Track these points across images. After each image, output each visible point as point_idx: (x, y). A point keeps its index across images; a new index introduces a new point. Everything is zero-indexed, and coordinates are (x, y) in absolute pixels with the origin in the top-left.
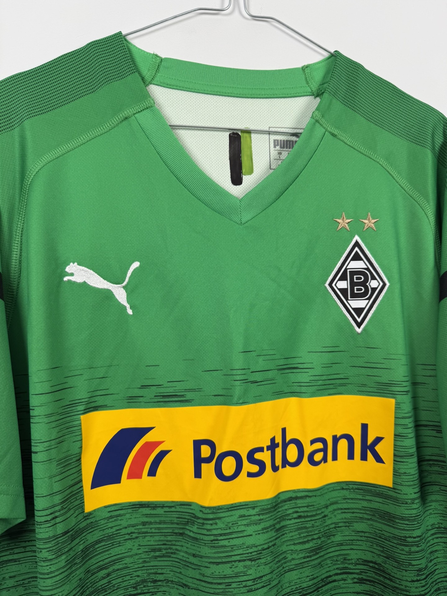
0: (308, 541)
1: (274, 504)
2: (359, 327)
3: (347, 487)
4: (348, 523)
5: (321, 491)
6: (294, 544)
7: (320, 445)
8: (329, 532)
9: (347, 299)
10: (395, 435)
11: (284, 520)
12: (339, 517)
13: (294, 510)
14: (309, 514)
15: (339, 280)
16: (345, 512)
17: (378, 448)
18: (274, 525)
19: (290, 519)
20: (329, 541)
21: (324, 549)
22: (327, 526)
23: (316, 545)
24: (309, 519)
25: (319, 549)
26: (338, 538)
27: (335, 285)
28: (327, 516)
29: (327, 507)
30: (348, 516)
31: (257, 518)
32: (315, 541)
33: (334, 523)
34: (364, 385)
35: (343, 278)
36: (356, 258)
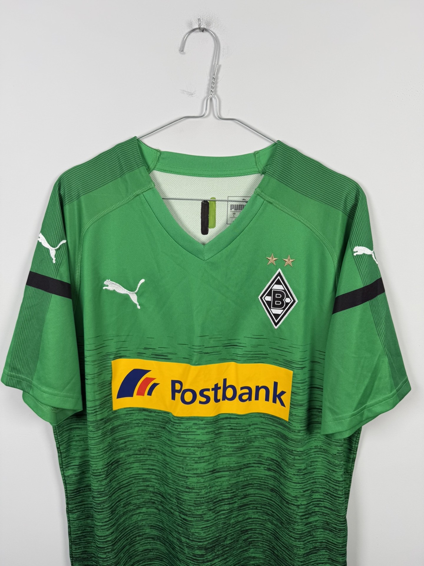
0: (236, 443)
1: (215, 420)
2: (276, 326)
3: (264, 416)
4: (263, 437)
5: (246, 416)
6: (227, 443)
7: (247, 391)
8: (250, 440)
9: (270, 308)
10: (292, 392)
11: (222, 429)
12: (258, 432)
13: (228, 424)
14: (237, 428)
15: (267, 295)
16: (261, 430)
17: (282, 397)
18: (214, 431)
19: (226, 429)
20: (250, 445)
21: (246, 449)
22: (249, 436)
23: (241, 445)
24: (237, 431)
26: (256, 444)
27: (264, 298)
28: (250, 430)
29: (250, 426)
30: (264, 432)
31: (204, 426)
32: (240, 443)
33: (254, 435)
34: (277, 360)
35: (269, 294)
36: (278, 283)
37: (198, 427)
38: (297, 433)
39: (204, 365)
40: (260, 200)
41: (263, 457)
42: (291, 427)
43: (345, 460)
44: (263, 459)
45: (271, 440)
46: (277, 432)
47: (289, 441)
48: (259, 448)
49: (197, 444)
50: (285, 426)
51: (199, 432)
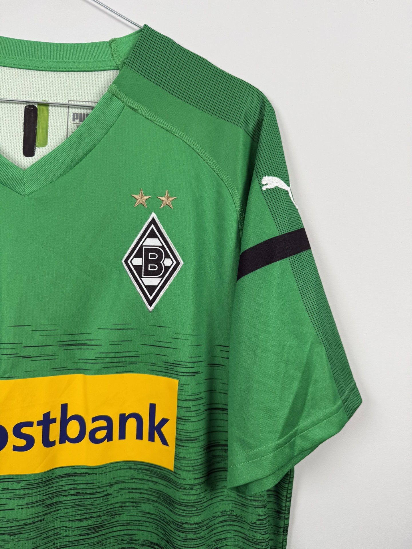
0: (86, 519)
1: (44, 480)
2: (151, 305)
3: (135, 467)
4: (135, 503)
5: (104, 469)
6: (69, 521)
7: (103, 423)
8: (113, 511)
9: (141, 276)
10: (178, 418)
11: (60, 495)
12: (126, 496)
13: (71, 486)
14: (88, 492)
15: (135, 257)
16: (132, 492)
17: (163, 430)
18: (43, 501)
19: (67, 496)
20: (112, 521)
21: (106, 528)
22: (110, 505)
23: (95, 523)
24: (88, 497)
25: (99, 527)
26: (124, 518)
28: (111, 494)
29: (111, 486)
30: (136, 496)
31: (22, 492)
32: (94, 519)
33: (120, 502)
34: (154, 364)
35: (139, 255)
36: (152, 235)
37: (10, 495)
38: (188, 489)
39: (21, 378)
40: (117, 105)
41: (135, 540)
42: (178, 481)
43: (272, 532)
44: (136, 544)
45: (147, 507)
46: (157, 493)
47: (176, 506)
48: (128, 524)
49: (7, 527)
50: (169, 480)
51: (12, 504)
